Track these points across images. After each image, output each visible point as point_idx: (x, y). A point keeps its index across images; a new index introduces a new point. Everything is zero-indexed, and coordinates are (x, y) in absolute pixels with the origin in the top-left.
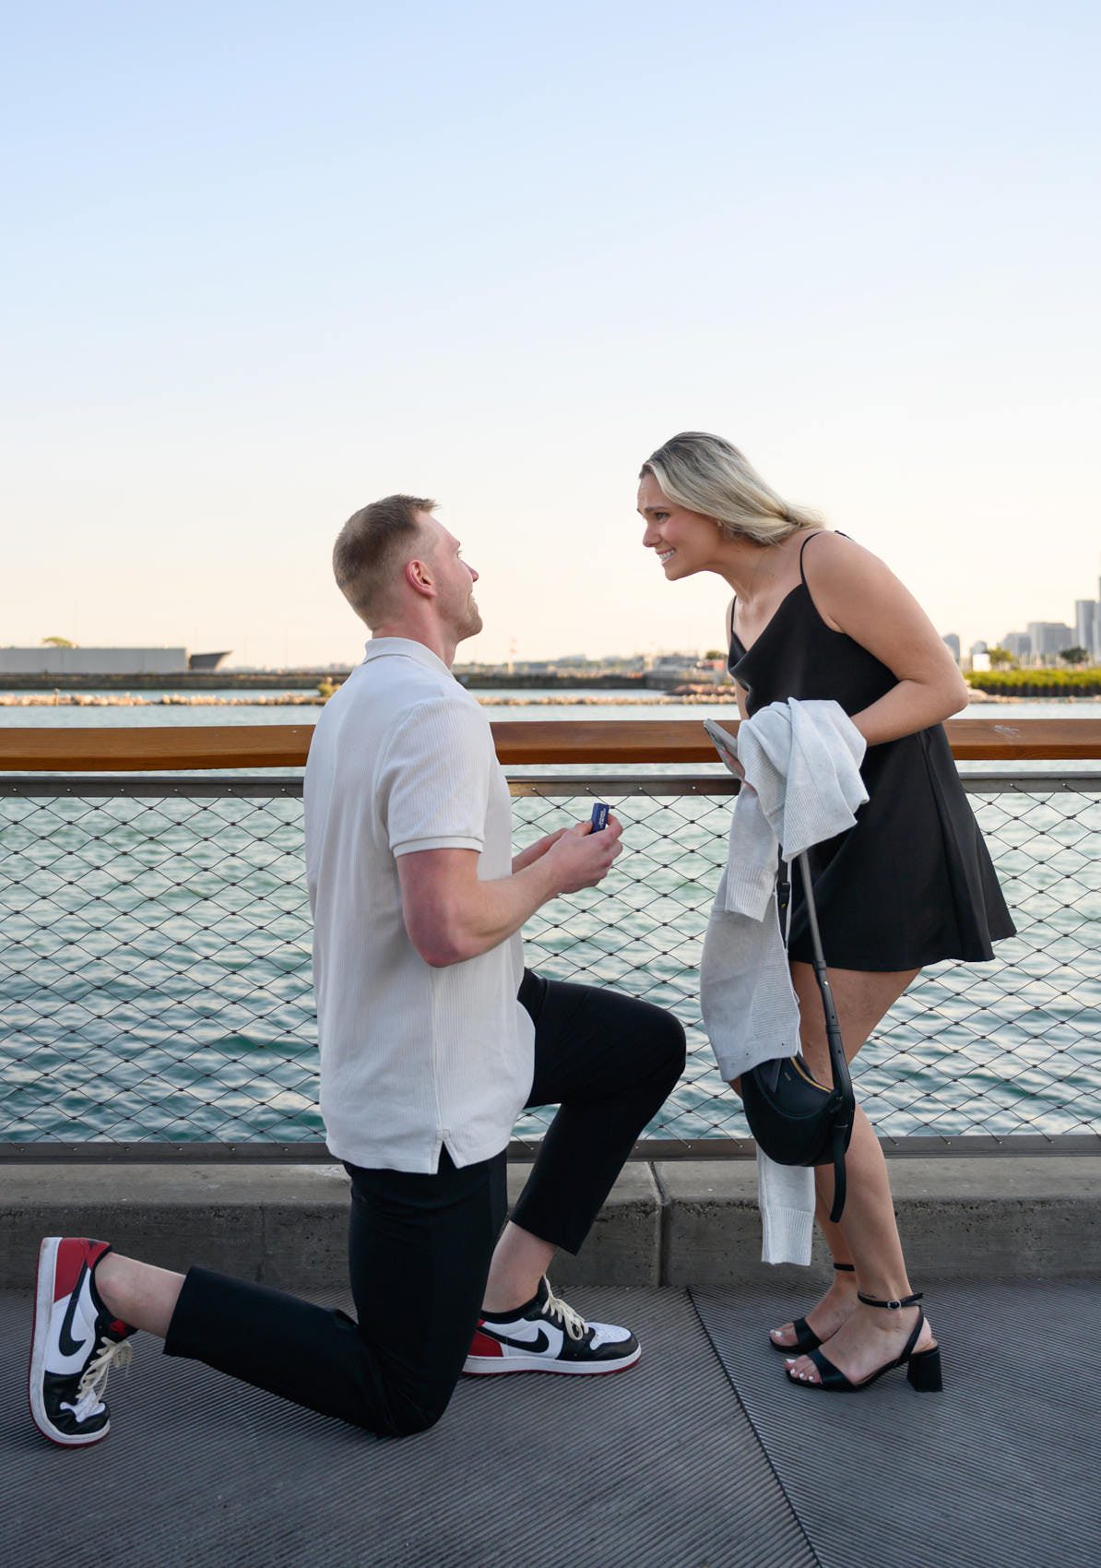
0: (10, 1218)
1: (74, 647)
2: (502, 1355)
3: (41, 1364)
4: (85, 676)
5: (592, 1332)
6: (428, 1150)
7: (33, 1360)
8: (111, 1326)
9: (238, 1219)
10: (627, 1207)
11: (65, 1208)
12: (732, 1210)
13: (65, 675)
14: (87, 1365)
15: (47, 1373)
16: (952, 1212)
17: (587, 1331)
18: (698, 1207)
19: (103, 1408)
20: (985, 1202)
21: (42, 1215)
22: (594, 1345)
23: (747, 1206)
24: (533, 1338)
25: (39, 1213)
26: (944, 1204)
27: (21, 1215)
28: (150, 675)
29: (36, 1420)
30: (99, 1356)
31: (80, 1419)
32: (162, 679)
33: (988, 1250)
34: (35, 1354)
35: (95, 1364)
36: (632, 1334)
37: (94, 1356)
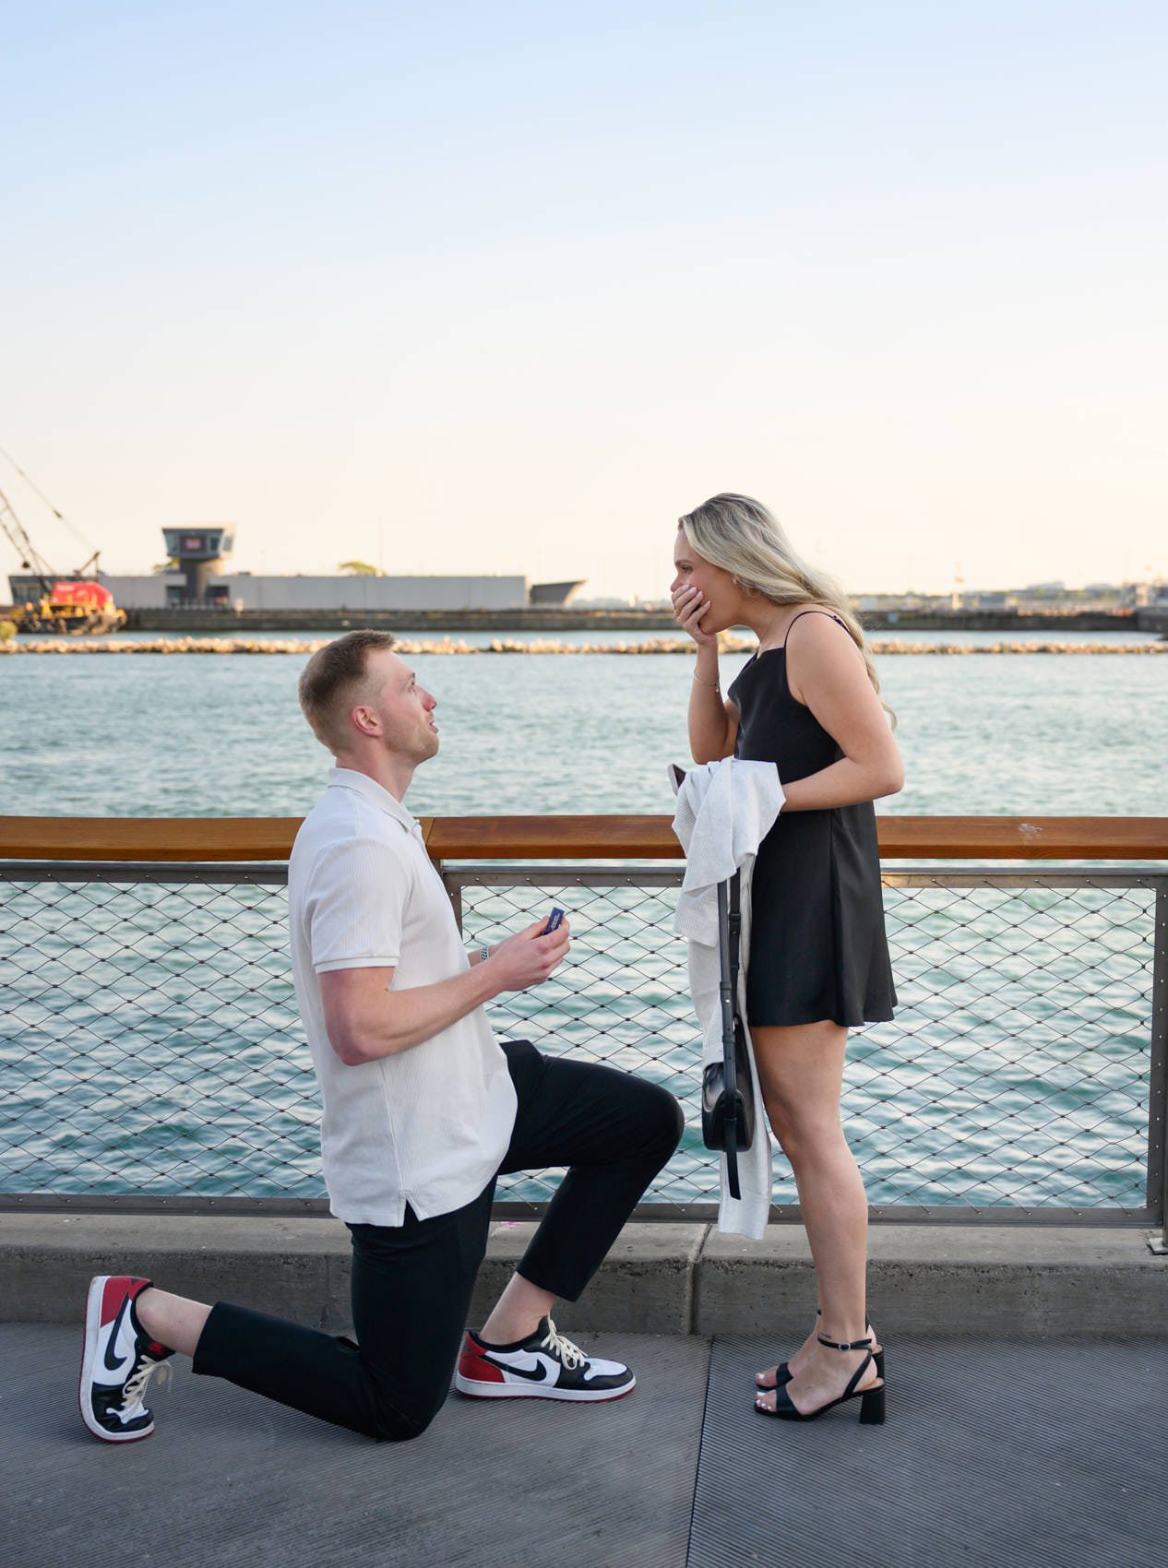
0: (100, 1261)
1: (379, 574)
2: (504, 1382)
3: (89, 1377)
4: (395, 613)
5: (587, 1366)
6: (394, 1207)
7: (83, 1373)
8: (149, 1347)
9: (305, 1266)
10: (661, 1262)
11: (148, 1254)
12: (757, 1268)
13: (368, 612)
14: (129, 1377)
15: (94, 1383)
16: (964, 1275)
17: (582, 1364)
18: (727, 1265)
19: (147, 1411)
20: (996, 1267)
21: (128, 1259)
22: (588, 1376)
23: (772, 1265)
24: (532, 1367)
25: (126, 1257)
26: (957, 1268)
27: (110, 1258)
28: (478, 612)
29: (86, 1421)
30: (140, 1371)
31: (124, 1421)
32: (494, 617)
33: (997, 1311)
34: (84, 1369)
35: (135, 1378)
36: (628, 1369)
37: (135, 1371)
